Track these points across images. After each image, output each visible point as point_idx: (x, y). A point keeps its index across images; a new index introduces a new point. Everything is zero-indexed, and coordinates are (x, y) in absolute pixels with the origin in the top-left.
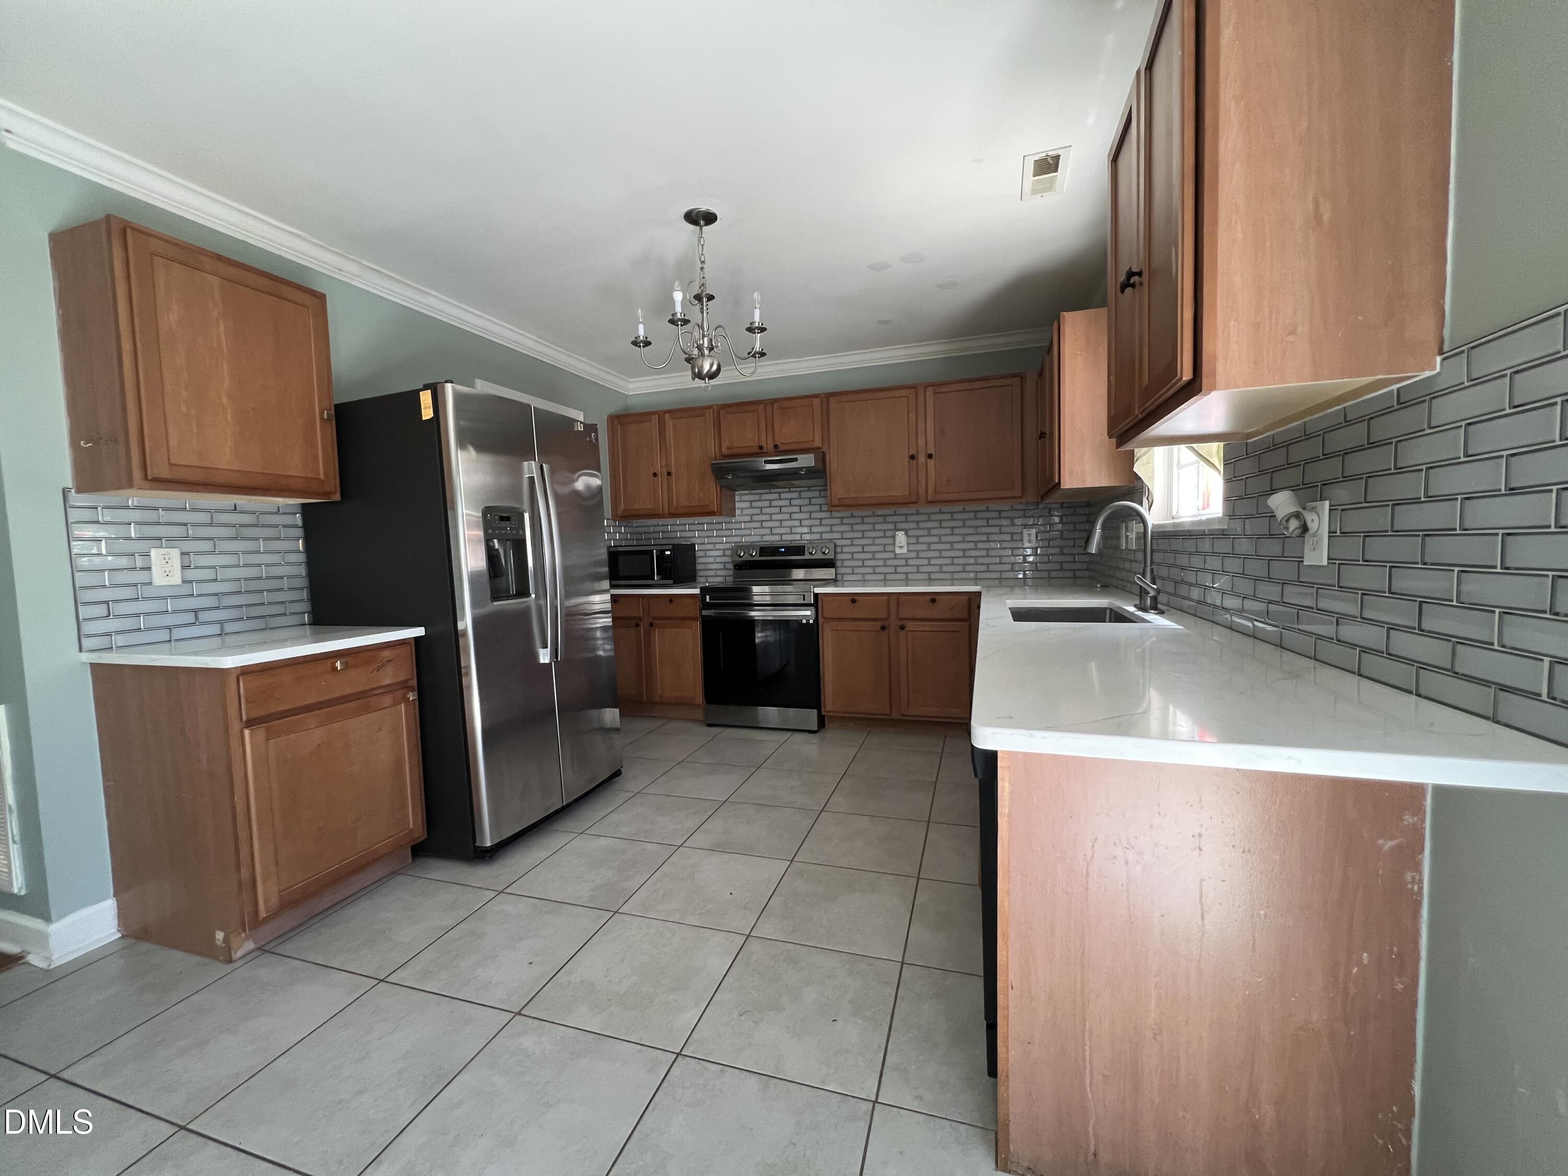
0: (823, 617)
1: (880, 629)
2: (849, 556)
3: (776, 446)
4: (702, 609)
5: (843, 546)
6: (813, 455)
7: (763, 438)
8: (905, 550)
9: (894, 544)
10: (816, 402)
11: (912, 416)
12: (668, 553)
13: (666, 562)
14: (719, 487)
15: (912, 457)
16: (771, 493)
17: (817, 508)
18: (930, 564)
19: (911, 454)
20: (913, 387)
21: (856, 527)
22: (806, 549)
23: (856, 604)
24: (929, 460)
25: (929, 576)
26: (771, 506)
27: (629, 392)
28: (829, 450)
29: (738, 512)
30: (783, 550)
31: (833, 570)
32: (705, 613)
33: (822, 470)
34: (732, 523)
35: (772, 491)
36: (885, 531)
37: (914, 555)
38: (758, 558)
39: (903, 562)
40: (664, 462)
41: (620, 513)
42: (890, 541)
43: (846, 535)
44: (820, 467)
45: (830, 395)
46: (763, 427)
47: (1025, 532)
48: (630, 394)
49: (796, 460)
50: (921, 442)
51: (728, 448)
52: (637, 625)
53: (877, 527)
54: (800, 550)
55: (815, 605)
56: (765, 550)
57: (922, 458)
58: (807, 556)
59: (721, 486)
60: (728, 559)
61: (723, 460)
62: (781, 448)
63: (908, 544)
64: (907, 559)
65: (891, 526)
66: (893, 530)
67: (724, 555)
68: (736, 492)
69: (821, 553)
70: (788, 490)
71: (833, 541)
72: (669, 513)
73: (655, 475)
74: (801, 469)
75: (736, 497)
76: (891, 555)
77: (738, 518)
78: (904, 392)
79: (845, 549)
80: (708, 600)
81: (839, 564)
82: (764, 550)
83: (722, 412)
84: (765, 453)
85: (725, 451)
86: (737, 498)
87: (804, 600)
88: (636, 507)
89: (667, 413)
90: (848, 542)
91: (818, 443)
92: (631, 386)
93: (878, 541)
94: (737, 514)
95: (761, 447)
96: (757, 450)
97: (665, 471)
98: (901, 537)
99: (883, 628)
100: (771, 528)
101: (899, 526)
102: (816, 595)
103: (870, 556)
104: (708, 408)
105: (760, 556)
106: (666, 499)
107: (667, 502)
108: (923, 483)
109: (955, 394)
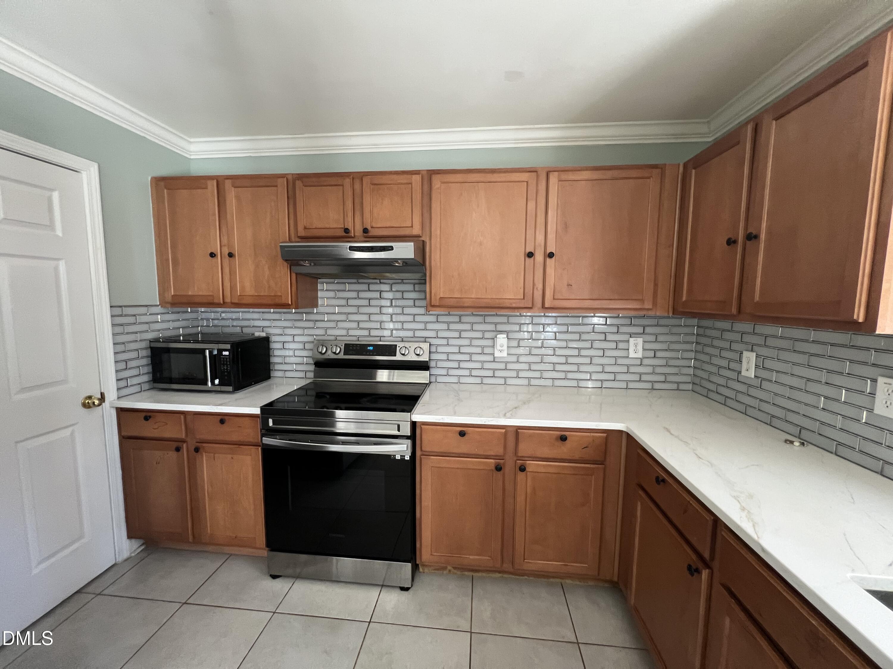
0: (421, 450)
1: (493, 468)
2: (444, 357)
3: (365, 231)
4: (263, 435)
5: (438, 345)
6: (413, 244)
7: (350, 219)
8: (505, 354)
9: (493, 346)
10: (416, 179)
11: (531, 205)
12: (227, 353)
13: (224, 364)
14: (294, 276)
15: (530, 255)
16: (359, 283)
17: (411, 303)
18: (530, 370)
19: (528, 251)
20: (532, 171)
21: (453, 326)
22: (398, 349)
23: (466, 437)
24: (548, 260)
25: (529, 381)
26: (358, 298)
27: (191, 155)
28: (430, 240)
29: (320, 302)
30: (371, 348)
31: (427, 373)
32: (267, 441)
33: (421, 262)
34: (313, 313)
35: (360, 281)
36: (484, 332)
37: (514, 359)
38: (342, 356)
39: (502, 366)
40: (225, 240)
41: (169, 298)
42: (489, 343)
43: (441, 334)
44: (420, 260)
45: (432, 173)
46: (349, 204)
47: (631, 340)
48: (192, 157)
49: (391, 248)
50: (540, 238)
51: (305, 228)
52: (178, 449)
53: (476, 327)
54: (391, 350)
55: (413, 437)
56: (351, 348)
57: (539, 257)
58: (398, 357)
59: (297, 274)
60: (309, 353)
61: (298, 242)
62: (373, 232)
63: (508, 347)
64: (506, 363)
65: (492, 327)
66: (493, 331)
67: (304, 349)
68: (319, 280)
69: (414, 355)
70: (378, 281)
71: (427, 340)
72: (232, 303)
73: (212, 255)
74: (396, 260)
75: (319, 285)
76: (490, 358)
77: (321, 309)
78: (524, 176)
79: (440, 349)
80: (271, 423)
81: (432, 364)
82: (349, 348)
83: (298, 183)
84: (351, 237)
85: (302, 232)
86: (320, 287)
87: (399, 430)
88: (190, 293)
89: (227, 179)
90: (444, 342)
91: (416, 230)
92: (193, 148)
93: (475, 342)
94: (319, 304)
95: (347, 231)
96: (342, 234)
97: (226, 251)
98: (502, 339)
99: (498, 468)
100: (358, 322)
101: (500, 327)
102: (414, 424)
103: (467, 357)
104: (282, 176)
105: (345, 354)
106: (227, 284)
107: (229, 290)
108: (540, 286)
109: (583, 182)
